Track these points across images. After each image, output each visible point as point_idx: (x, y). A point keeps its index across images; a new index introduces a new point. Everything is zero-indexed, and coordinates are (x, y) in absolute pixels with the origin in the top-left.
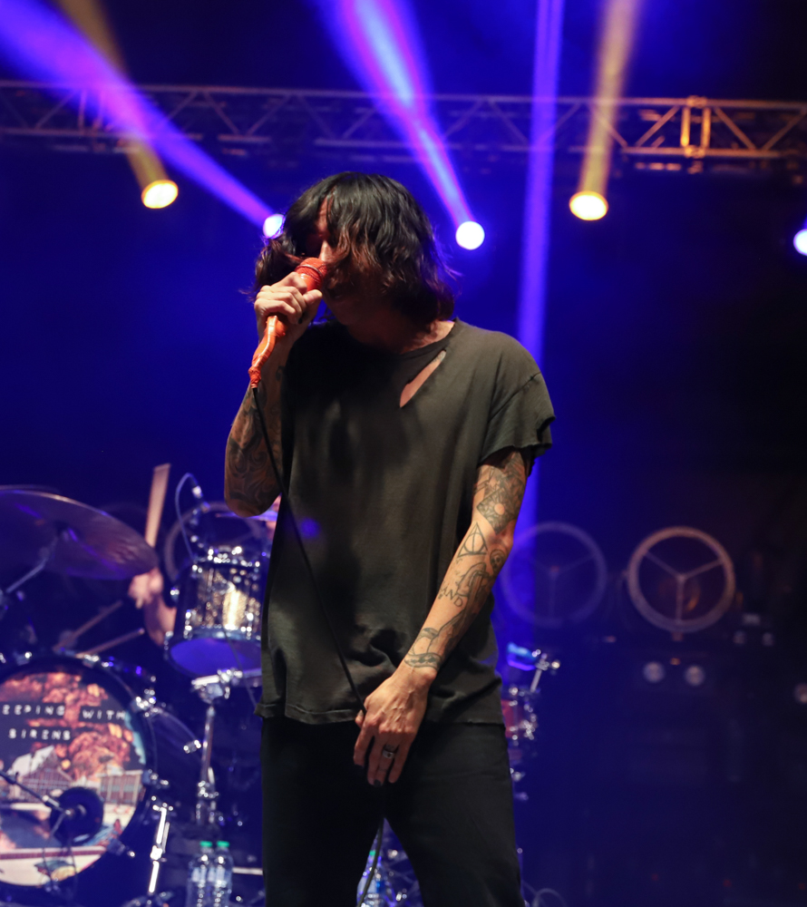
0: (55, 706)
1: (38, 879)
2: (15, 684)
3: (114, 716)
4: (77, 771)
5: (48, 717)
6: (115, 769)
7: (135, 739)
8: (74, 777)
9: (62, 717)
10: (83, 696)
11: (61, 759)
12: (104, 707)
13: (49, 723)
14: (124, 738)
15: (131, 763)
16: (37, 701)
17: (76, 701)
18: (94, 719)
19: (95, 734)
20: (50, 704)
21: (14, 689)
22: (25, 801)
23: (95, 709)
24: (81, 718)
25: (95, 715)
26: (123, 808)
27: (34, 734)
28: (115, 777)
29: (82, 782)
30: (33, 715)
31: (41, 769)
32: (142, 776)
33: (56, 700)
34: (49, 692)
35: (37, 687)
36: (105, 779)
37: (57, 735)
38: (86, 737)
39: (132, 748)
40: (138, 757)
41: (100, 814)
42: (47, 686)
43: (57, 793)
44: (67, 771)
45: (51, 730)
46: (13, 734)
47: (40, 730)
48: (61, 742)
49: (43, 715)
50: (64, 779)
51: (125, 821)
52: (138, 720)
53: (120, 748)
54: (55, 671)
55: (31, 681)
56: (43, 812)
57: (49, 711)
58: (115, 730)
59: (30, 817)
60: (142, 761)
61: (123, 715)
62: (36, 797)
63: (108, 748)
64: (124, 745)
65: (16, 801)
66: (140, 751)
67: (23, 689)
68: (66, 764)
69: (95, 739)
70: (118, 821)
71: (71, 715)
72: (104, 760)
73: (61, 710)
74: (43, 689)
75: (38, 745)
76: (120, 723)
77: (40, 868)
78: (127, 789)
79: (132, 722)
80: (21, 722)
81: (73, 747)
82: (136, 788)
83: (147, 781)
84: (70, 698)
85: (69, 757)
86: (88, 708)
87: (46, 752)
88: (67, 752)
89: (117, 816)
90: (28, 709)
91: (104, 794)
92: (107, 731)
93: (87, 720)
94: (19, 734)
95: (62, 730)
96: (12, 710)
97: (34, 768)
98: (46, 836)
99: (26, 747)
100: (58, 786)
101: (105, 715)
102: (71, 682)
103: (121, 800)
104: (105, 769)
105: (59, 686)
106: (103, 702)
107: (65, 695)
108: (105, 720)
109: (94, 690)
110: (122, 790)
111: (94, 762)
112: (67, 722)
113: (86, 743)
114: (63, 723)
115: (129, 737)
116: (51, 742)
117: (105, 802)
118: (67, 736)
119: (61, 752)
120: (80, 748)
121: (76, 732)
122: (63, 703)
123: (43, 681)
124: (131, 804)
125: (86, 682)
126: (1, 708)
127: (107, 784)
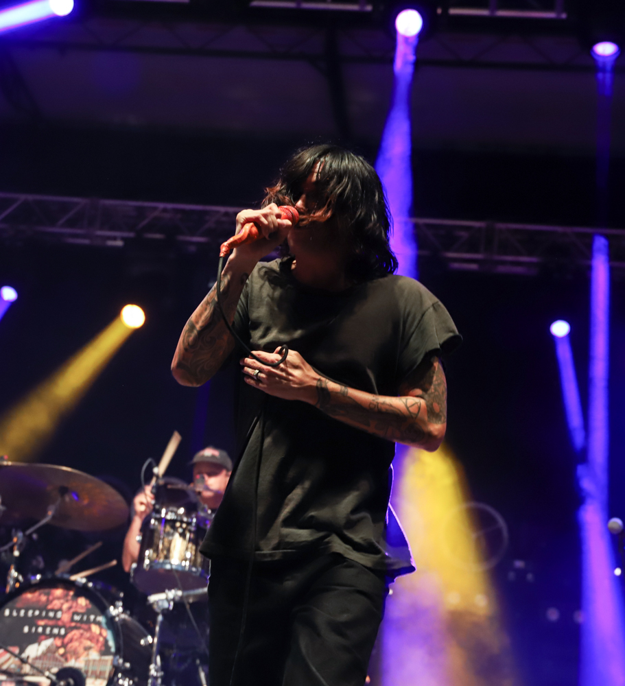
0: (56, 611)
2: (29, 595)
3: (95, 619)
4: (69, 656)
5: (49, 618)
6: (94, 655)
7: (108, 635)
8: (67, 660)
9: (59, 619)
10: (74, 605)
11: (58, 648)
12: (88, 613)
13: (51, 623)
14: (101, 634)
15: (105, 651)
16: (44, 608)
17: (70, 608)
18: (81, 621)
19: (81, 631)
20: (52, 610)
21: (28, 600)
22: (33, 675)
23: (83, 614)
24: (72, 620)
25: (82, 618)
26: (99, 681)
27: (40, 630)
28: (94, 661)
29: (72, 663)
30: (40, 617)
31: (44, 655)
32: (113, 661)
33: (56, 608)
34: (52, 601)
35: (44, 598)
36: (87, 662)
37: (56, 631)
38: (75, 633)
39: (106, 641)
40: (111, 647)
42: (51, 598)
43: (55, 670)
44: (62, 655)
45: (52, 627)
46: (26, 629)
47: (45, 627)
48: (59, 635)
49: (47, 617)
50: (60, 661)
52: (111, 623)
53: (98, 641)
54: (57, 588)
55: (40, 595)
56: (45, 682)
57: (51, 614)
58: (95, 629)
60: (113, 650)
61: (101, 619)
62: (40, 672)
63: (90, 641)
64: (101, 639)
65: (26, 675)
66: (111, 643)
67: (34, 599)
68: (62, 651)
69: (82, 635)
71: (66, 617)
72: (87, 649)
73: (59, 615)
74: (48, 600)
75: (43, 637)
76: (99, 624)
78: (102, 668)
79: (107, 624)
80: (32, 622)
81: (66, 640)
82: (108, 669)
83: (116, 663)
84: (65, 606)
85: (64, 646)
86: (78, 614)
87: (49, 642)
88: (63, 643)
90: (37, 613)
91: (87, 672)
92: (89, 629)
93: (77, 622)
94: (30, 629)
95: (60, 628)
96: (26, 613)
97: (39, 653)
99: (35, 638)
100: (55, 666)
101: (88, 619)
102: (67, 595)
103: (98, 676)
104: (88, 655)
105: (59, 598)
106: (88, 609)
107: (62, 604)
108: (88, 622)
109: (82, 601)
110: (98, 669)
111: (81, 650)
112: (63, 622)
113: (75, 637)
114: (60, 623)
115: (104, 634)
116: (51, 635)
117: (87, 677)
118: (63, 631)
119: (59, 642)
120: (71, 641)
121: (69, 629)
122: (60, 609)
123: (48, 594)
124: (104, 679)
125: (77, 595)
126: (18, 612)
127: (89, 665)
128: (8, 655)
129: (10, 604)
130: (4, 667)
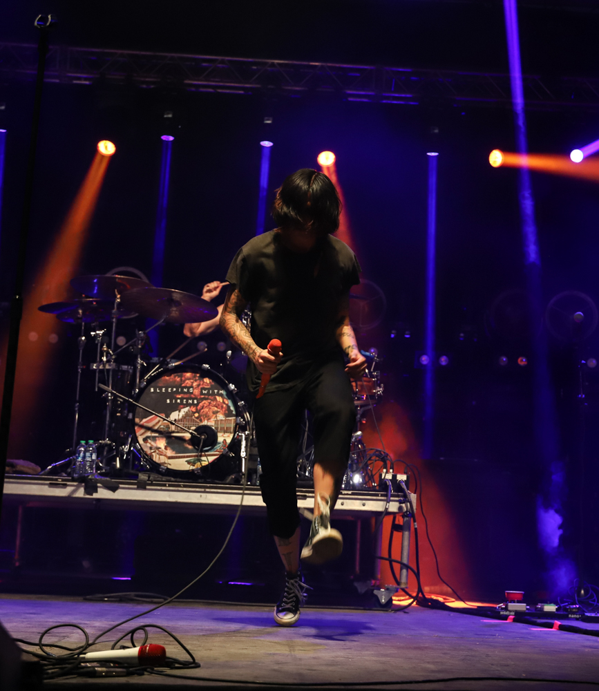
0: (188, 388)
1: (188, 467)
2: (167, 378)
3: (218, 392)
4: (202, 418)
5: (185, 393)
6: (221, 417)
7: (230, 403)
8: (201, 421)
9: (192, 393)
10: (202, 383)
11: (195, 413)
12: (212, 388)
13: (186, 396)
14: (224, 403)
15: (228, 414)
16: (179, 386)
17: (199, 385)
18: (208, 393)
19: (209, 401)
20: (185, 387)
21: (166, 380)
22: (178, 432)
23: (209, 389)
24: (202, 393)
25: (209, 392)
26: (226, 435)
27: (179, 401)
28: (221, 420)
29: (205, 423)
30: (177, 392)
31: (184, 417)
32: (236, 420)
33: (188, 385)
34: (184, 381)
35: (178, 379)
36: (216, 421)
37: (190, 401)
38: (205, 402)
39: (229, 407)
40: (232, 411)
41: (216, 437)
42: (183, 379)
43: (194, 428)
44: (197, 418)
45: (187, 399)
46: (168, 401)
47: (182, 399)
48: (193, 404)
49: (182, 392)
50: (196, 422)
51: (229, 441)
52: (230, 395)
53: (222, 407)
54: (187, 372)
55: (175, 377)
56: (187, 436)
57: (185, 390)
58: (219, 399)
59: (182, 439)
60: (234, 413)
61: (222, 392)
62: (183, 430)
63: (217, 407)
64: (224, 406)
65: (174, 432)
66: (232, 408)
67: (171, 380)
68: (197, 415)
69: (210, 403)
70: (225, 440)
71: (197, 392)
72: (215, 413)
73: (191, 390)
74: (181, 380)
75: (182, 406)
76: (221, 395)
77: (189, 462)
78: (228, 426)
79: (227, 395)
80: (172, 396)
81: (199, 407)
82: (232, 425)
83: (238, 422)
84: (195, 384)
85: (197, 411)
86: (205, 389)
87: (186, 409)
88: (197, 409)
89: (225, 438)
90: (175, 389)
91: (217, 428)
92: (216, 399)
93: (205, 394)
94: (171, 401)
95: (193, 399)
96: (167, 390)
97: (180, 417)
98: (190, 447)
99: (176, 407)
100: (193, 425)
101: (213, 392)
102: (195, 377)
103: (226, 431)
104: (216, 417)
105: (189, 379)
106: (212, 386)
107: (192, 383)
108: (213, 394)
109: (207, 380)
110: (225, 426)
111: (211, 414)
112: (195, 395)
113: (205, 405)
114: (193, 396)
115: (226, 402)
116: (187, 405)
117: (217, 432)
118: (195, 402)
119: (194, 410)
120: (203, 408)
121: (200, 400)
122: (192, 387)
123: (181, 376)
124: (231, 433)
125: (202, 377)
126: (161, 389)
127: (218, 424)
128: (158, 418)
129: (153, 384)
130: (156, 428)
